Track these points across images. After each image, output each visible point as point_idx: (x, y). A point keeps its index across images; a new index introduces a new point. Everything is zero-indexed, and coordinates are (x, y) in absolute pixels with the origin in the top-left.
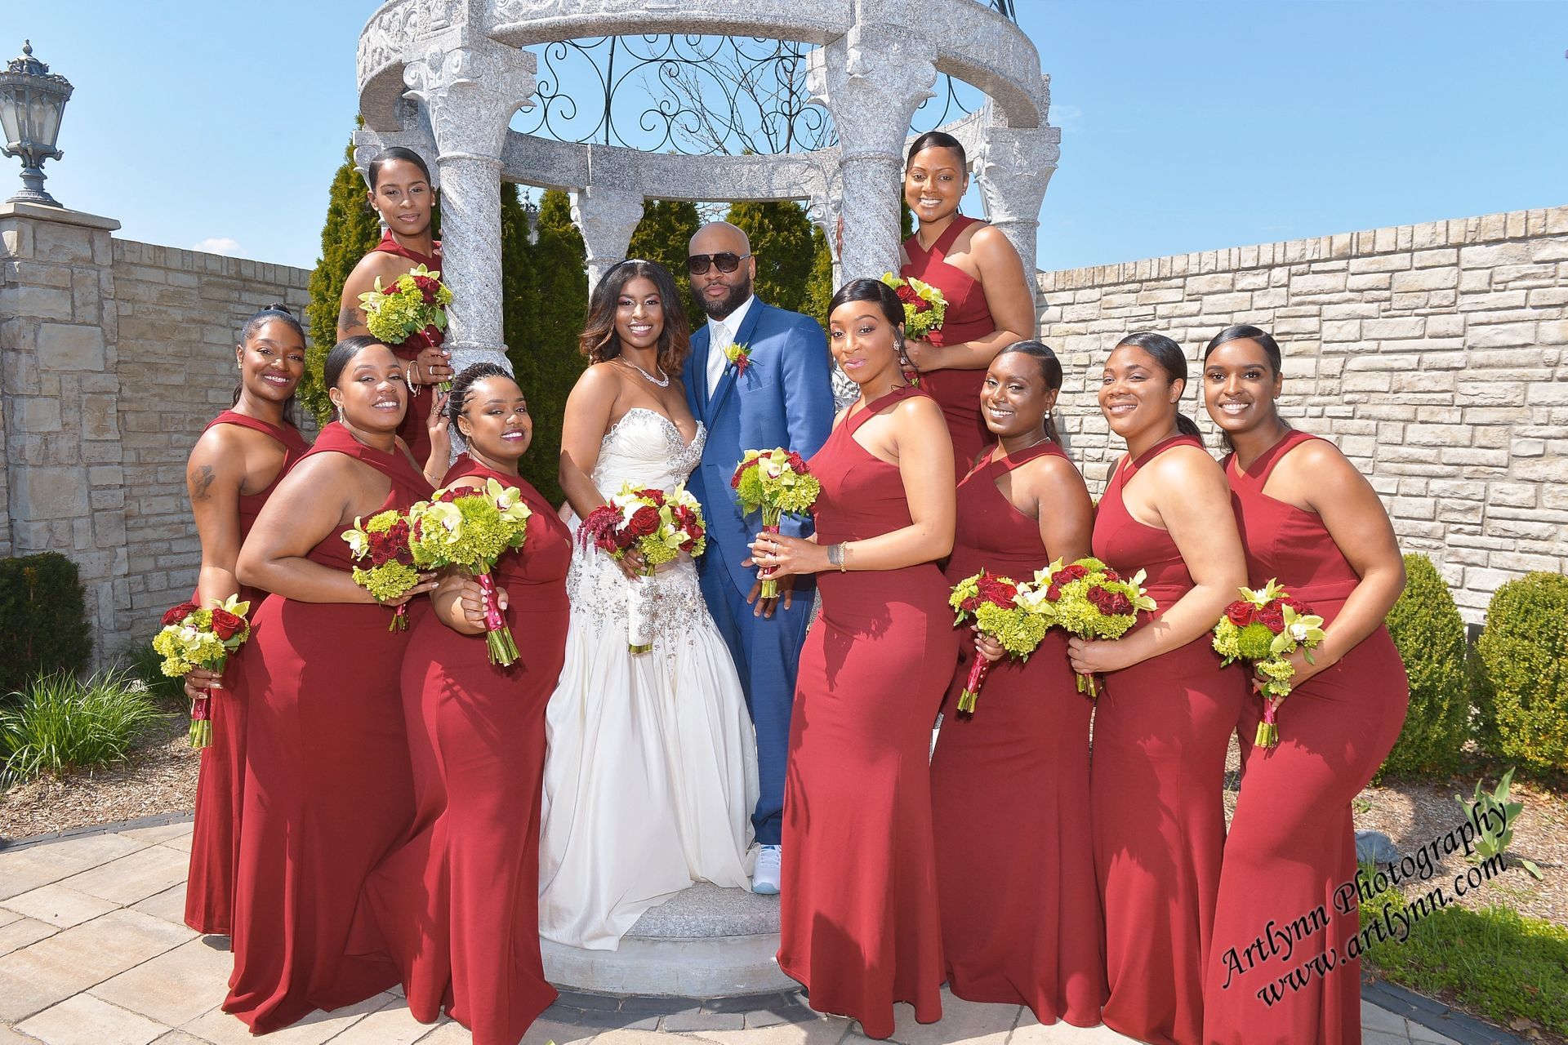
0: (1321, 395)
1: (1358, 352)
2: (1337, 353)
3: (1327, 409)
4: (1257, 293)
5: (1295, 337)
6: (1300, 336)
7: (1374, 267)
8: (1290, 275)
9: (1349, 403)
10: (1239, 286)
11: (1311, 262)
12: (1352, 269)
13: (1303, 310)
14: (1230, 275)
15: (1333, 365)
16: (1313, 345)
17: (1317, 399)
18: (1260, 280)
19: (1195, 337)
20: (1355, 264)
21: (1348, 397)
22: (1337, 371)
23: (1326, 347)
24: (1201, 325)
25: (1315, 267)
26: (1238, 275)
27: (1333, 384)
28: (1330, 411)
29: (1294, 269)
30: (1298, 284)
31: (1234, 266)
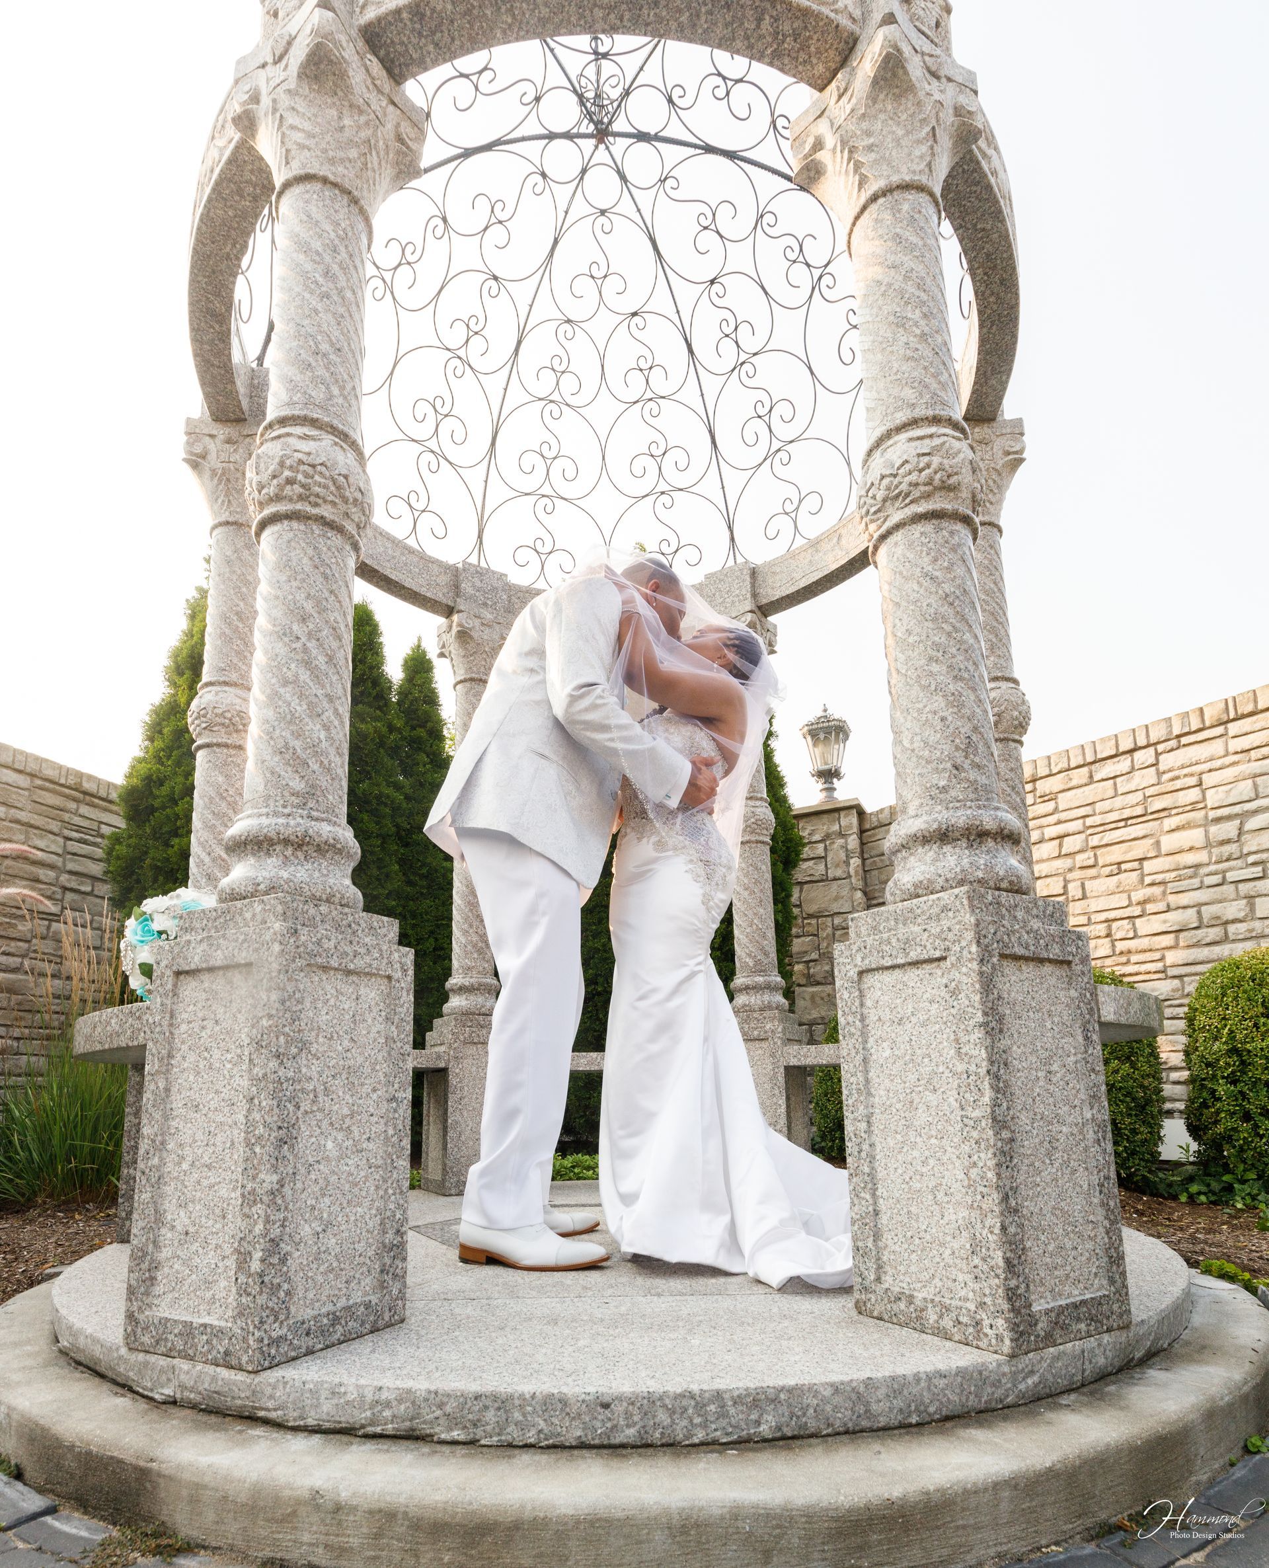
0: (1217, 862)
1: (1255, 812)
2: (1229, 818)
3: (1228, 875)
4: (1118, 780)
5: (1174, 812)
6: (1180, 810)
7: (1258, 726)
8: (1157, 754)
9: (1254, 864)
10: (1097, 777)
11: (1178, 736)
12: (1231, 733)
13: (1178, 784)
14: (1085, 770)
15: (1229, 829)
16: (1199, 815)
17: (1213, 868)
18: (1123, 764)
19: (1054, 835)
20: (1233, 728)
21: (1251, 859)
22: (1233, 834)
23: (1212, 814)
24: (1059, 822)
25: (1184, 740)
26: (1093, 767)
27: (1232, 848)
28: (1231, 876)
29: (1160, 748)
30: (1167, 761)
31: (1090, 759)
